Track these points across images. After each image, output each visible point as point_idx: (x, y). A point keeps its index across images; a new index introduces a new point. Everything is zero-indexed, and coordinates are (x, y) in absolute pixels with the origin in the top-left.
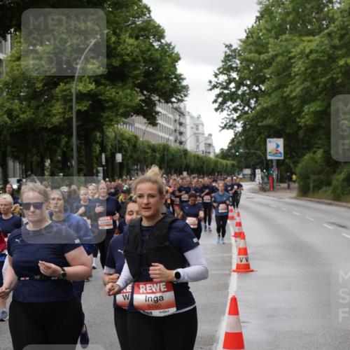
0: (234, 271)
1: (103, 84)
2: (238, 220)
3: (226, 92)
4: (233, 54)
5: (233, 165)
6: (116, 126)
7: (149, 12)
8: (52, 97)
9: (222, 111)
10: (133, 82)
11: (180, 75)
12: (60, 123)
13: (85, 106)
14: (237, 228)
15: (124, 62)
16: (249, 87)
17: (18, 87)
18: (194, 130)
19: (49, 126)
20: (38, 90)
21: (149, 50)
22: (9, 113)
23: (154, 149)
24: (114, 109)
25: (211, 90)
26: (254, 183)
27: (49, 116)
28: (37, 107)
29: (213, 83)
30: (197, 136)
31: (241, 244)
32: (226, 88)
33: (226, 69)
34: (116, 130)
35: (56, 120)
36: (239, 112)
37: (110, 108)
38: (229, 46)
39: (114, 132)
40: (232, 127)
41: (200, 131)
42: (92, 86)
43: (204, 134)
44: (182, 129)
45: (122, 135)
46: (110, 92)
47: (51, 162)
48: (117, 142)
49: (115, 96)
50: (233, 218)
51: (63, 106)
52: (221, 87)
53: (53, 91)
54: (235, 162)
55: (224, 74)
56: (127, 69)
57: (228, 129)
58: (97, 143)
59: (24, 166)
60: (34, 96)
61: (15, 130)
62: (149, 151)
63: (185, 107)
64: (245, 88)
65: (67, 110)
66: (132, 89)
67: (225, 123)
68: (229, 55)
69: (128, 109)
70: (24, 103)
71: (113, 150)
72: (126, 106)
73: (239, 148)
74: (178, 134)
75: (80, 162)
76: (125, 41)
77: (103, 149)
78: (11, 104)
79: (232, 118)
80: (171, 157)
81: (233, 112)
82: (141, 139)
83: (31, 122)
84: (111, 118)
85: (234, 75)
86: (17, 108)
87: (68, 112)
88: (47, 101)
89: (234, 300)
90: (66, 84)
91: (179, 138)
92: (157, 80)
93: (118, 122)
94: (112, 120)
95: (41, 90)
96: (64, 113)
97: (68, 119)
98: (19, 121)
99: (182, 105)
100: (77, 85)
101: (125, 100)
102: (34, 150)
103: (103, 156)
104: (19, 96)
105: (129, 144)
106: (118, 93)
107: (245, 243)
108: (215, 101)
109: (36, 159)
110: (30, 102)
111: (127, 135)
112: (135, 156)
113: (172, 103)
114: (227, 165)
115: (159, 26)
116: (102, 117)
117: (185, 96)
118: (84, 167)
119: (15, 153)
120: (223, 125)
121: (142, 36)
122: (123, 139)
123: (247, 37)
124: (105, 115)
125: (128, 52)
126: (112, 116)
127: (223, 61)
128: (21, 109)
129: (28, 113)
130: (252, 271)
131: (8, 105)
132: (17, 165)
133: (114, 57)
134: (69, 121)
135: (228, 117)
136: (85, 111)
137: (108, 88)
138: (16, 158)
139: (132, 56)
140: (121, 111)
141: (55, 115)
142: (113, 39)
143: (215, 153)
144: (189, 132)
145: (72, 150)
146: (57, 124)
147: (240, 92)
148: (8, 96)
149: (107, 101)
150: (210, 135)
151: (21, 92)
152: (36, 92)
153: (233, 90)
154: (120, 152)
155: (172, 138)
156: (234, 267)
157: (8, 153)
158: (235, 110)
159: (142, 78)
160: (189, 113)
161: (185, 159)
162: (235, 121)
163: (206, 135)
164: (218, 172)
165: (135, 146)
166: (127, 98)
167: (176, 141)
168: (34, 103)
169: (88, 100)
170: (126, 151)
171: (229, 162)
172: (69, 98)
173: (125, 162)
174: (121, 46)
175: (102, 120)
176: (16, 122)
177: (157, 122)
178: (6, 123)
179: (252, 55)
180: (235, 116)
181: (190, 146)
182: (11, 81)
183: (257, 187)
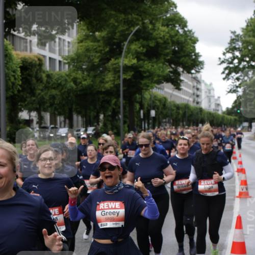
0: (237, 197)
1: (142, 60)
2: (239, 159)
3: (231, 66)
4: (237, 38)
5: (235, 120)
6: (151, 90)
7: (176, 7)
8: (105, 69)
9: (228, 80)
10: (165, 59)
11: (198, 53)
12: (111, 88)
13: (129, 76)
14: (239, 165)
15: (158, 43)
16: (248, 62)
17: (81, 61)
18: (208, 94)
19: (103, 90)
20: (95, 64)
21: (176, 35)
22: (75, 81)
23: (178, 107)
24: (150, 78)
25: (220, 64)
26: (250, 133)
27: (103, 82)
28: (95, 77)
29: (222, 59)
30: (209, 98)
31: (243, 177)
32: (231, 63)
33: (232, 49)
34: (151, 93)
35: (108, 86)
36: (240, 81)
37: (148, 77)
38: (234, 33)
39: (150, 94)
40: (235, 91)
41: (212, 94)
42: (135, 61)
43: (214, 97)
44: (198, 93)
45: (155, 96)
46: (148, 66)
47: (104, 116)
48: (152, 102)
49: (151, 69)
50: (235, 158)
51: (113, 76)
52: (227, 62)
53: (106, 65)
54: (236, 118)
55: (230, 53)
56: (160, 49)
57: (232, 93)
58: (137, 102)
59: (84, 119)
60: (93, 68)
61: (79, 93)
62: (175, 108)
63: (201, 77)
64: (245, 63)
65: (116, 78)
66: (164, 64)
67: (230, 88)
68: (234, 39)
69: (160, 78)
70: (85, 73)
71: (149, 108)
72: (159, 76)
73: (240, 107)
74: (195, 97)
75: (125, 116)
76: (158, 29)
77: (142, 107)
78: (76, 74)
79: (236, 85)
80: (190, 113)
81: (236, 81)
82: (169, 100)
83: (90, 87)
84: (148, 84)
85: (237, 54)
86: (80, 77)
87: (117, 79)
88: (102, 72)
89: (239, 218)
90: (116, 59)
91: (196, 99)
92: (182, 57)
93: (152, 88)
94: (148, 86)
95: (98, 64)
96: (114, 80)
97: (116, 84)
98: (81, 86)
99: (198, 75)
100: (123, 60)
101: (158, 71)
102: (92, 107)
103: (142, 112)
104: (82, 68)
105: (160, 103)
106: (153, 66)
107: (246, 177)
108: (223, 73)
109: (93, 114)
110: (89, 73)
111: (159, 97)
112: (165, 112)
113: (192, 74)
114: (231, 120)
115: (183, 18)
116: (141, 83)
117: (202, 68)
118: (127, 120)
119: (78, 110)
120: (229, 90)
121: (171, 25)
122: (156, 100)
123: (247, 26)
124: (143, 82)
125: (161, 36)
126: (149, 83)
127: (229, 44)
128: (83, 77)
129: (88, 80)
130: (250, 197)
131: (74, 75)
132: (80, 118)
133: (151, 40)
134: (117, 86)
135: (232, 84)
136: (129, 79)
137: (146, 62)
138: (79, 113)
139: (164, 38)
140: (155, 79)
141: (107, 82)
142: (150, 26)
143: (222, 110)
144: (203, 95)
145: (119, 107)
146: (109, 88)
147: (241, 66)
148: (74, 68)
149: (145, 72)
150: (219, 97)
151: (83, 65)
152: (94, 65)
153: (236, 65)
154: (154, 109)
155: (191, 99)
156: (237, 194)
157: (73, 109)
158: (238, 79)
159: (171, 55)
160: (203, 81)
161: (201, 114)
162: (237, 87)
163: (216, 97)
164: (225, 125)
165: (164, 105)
166: (160, 70)
167: (194, 101)
168: (92, 73)
169: (131, 71)
170: (158, 109)
171: (233, 117)
172: (117, 69)
173: (157, 117)
174: (156, 32)
175: (141, 86)
176: (80, 87)
177: (181, 87)
178: (72, 88)
179: (251, 38)
180: (238, 83)
181: (204, 105)
182: (76, 57)
183: (253, 136)
